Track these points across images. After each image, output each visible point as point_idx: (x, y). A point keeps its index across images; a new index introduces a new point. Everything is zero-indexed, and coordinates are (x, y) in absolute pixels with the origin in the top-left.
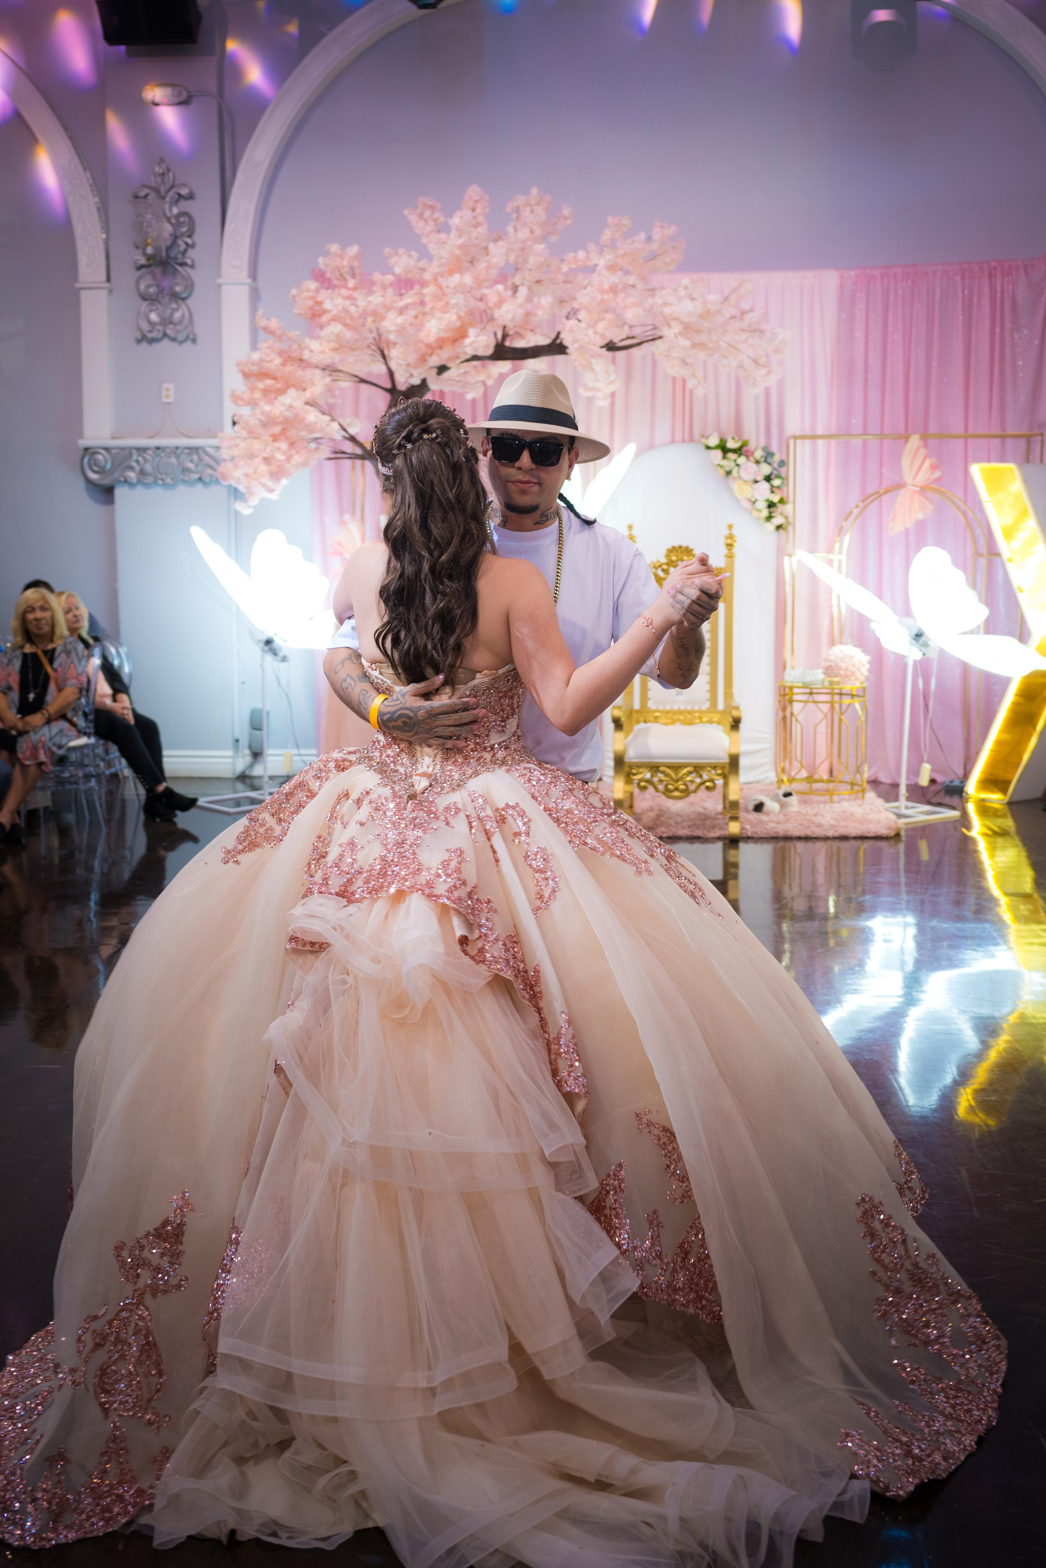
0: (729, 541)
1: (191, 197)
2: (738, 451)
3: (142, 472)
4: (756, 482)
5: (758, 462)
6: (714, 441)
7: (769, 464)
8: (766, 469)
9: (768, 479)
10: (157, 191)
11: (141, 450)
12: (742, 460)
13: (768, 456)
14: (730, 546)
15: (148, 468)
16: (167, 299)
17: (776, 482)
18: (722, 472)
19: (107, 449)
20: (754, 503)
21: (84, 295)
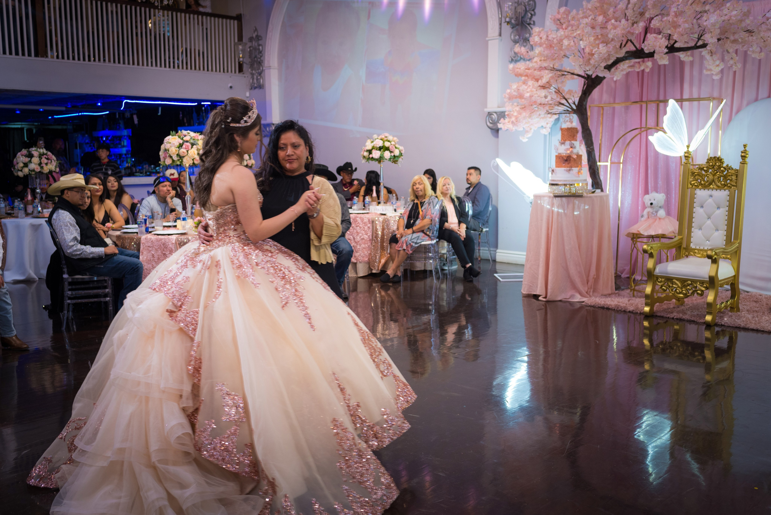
0: (743, 154)
14: (743, 157)
16: (522, 41)
19: (496, 113)
21: (490, 42)
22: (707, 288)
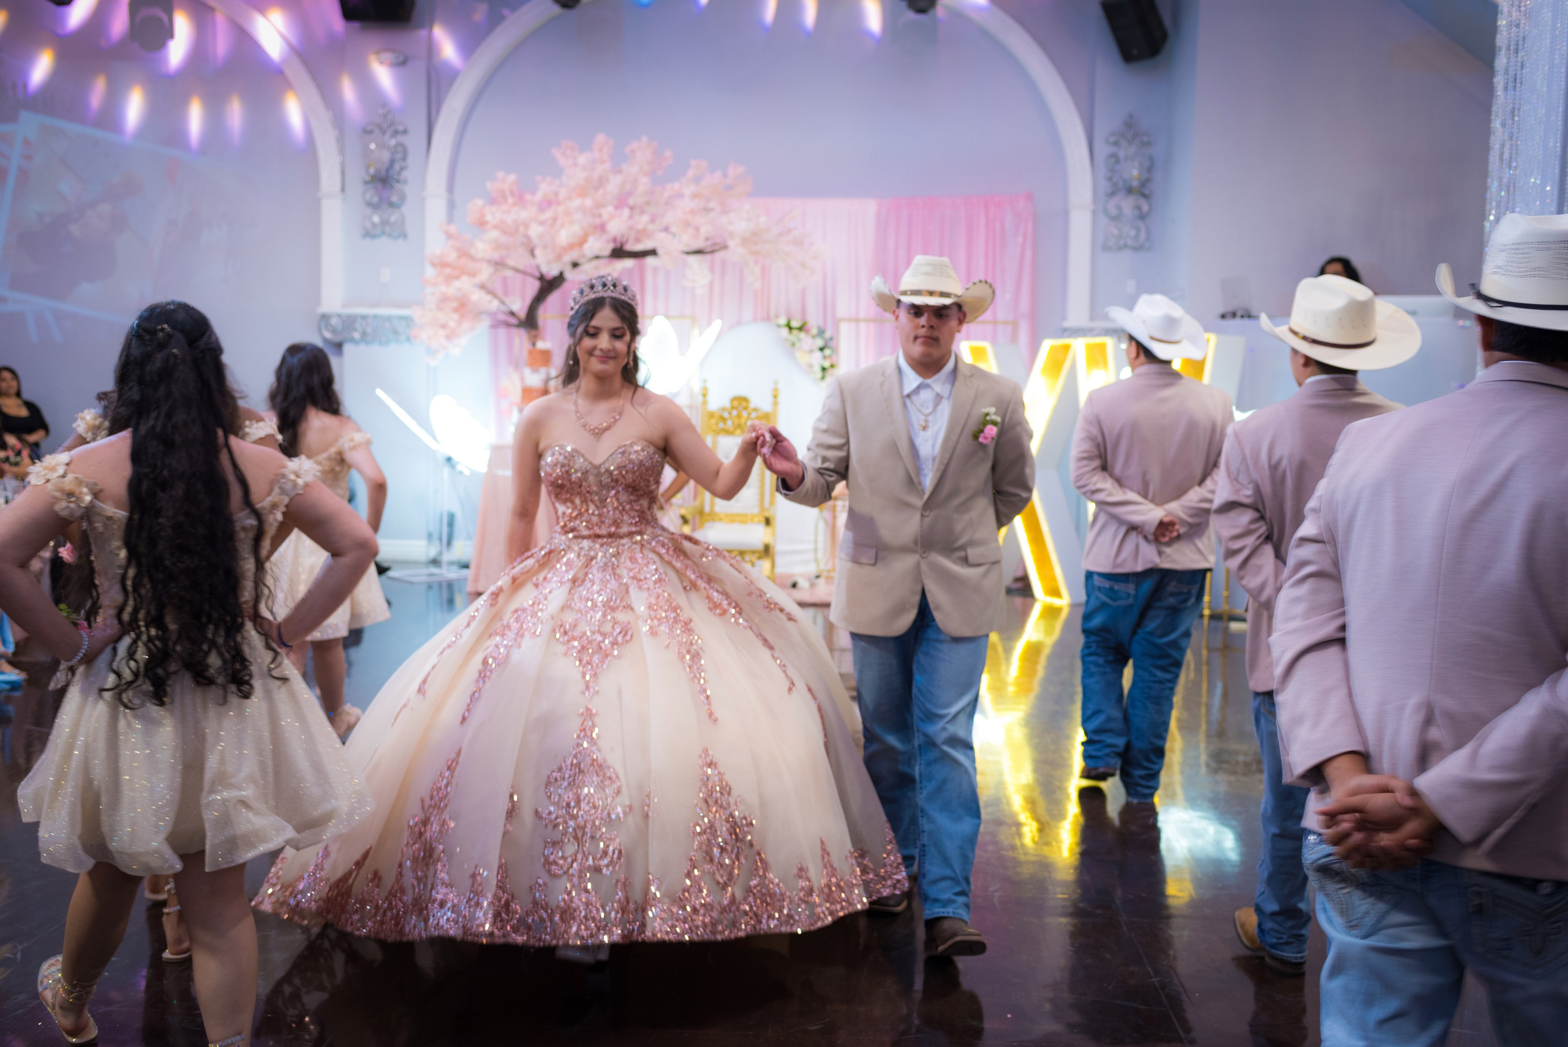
0: (774, 393)
1: (405, 132)
2: (801, 329)
3: (364, 334)
4: (813, 352)
5: (813, 337)
6: (783, 321)
7: (822, 338)
8: (820, 343)
9: (822, 349)
10: (380, 127)
11: (364, 317)
12: (802, 335)
13: (821, 332)
14: (775, 397)
15: (369, 330)
16: (385, 206)
17: (827, 352)
18: (788, 345)
19: (339, 316)
20: (812, 367)
21: (324, 201)
22: (760, 558)
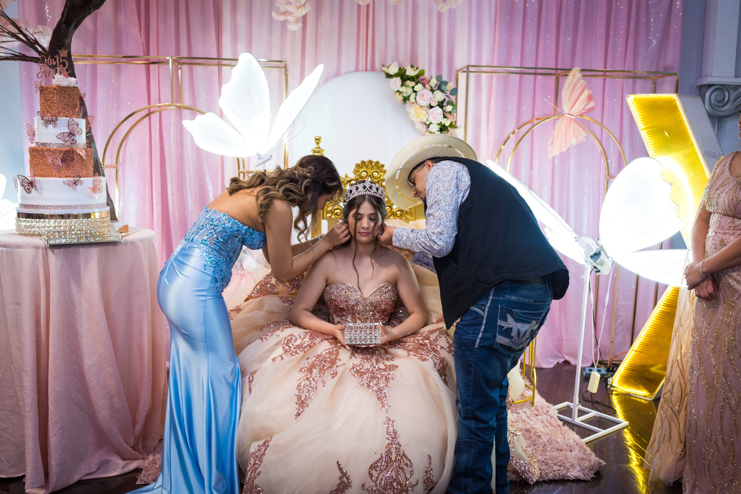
2: (416, 79)
4: (431, 107)
5: (432, 91)
6: (393, 70)
7: (443, 91)
8: (439, 96)
9: (441, 105)
12: (418, 87)
13: (441, 85)
17: (448, 108)
18: (400, 98)
20: (428, 126)
